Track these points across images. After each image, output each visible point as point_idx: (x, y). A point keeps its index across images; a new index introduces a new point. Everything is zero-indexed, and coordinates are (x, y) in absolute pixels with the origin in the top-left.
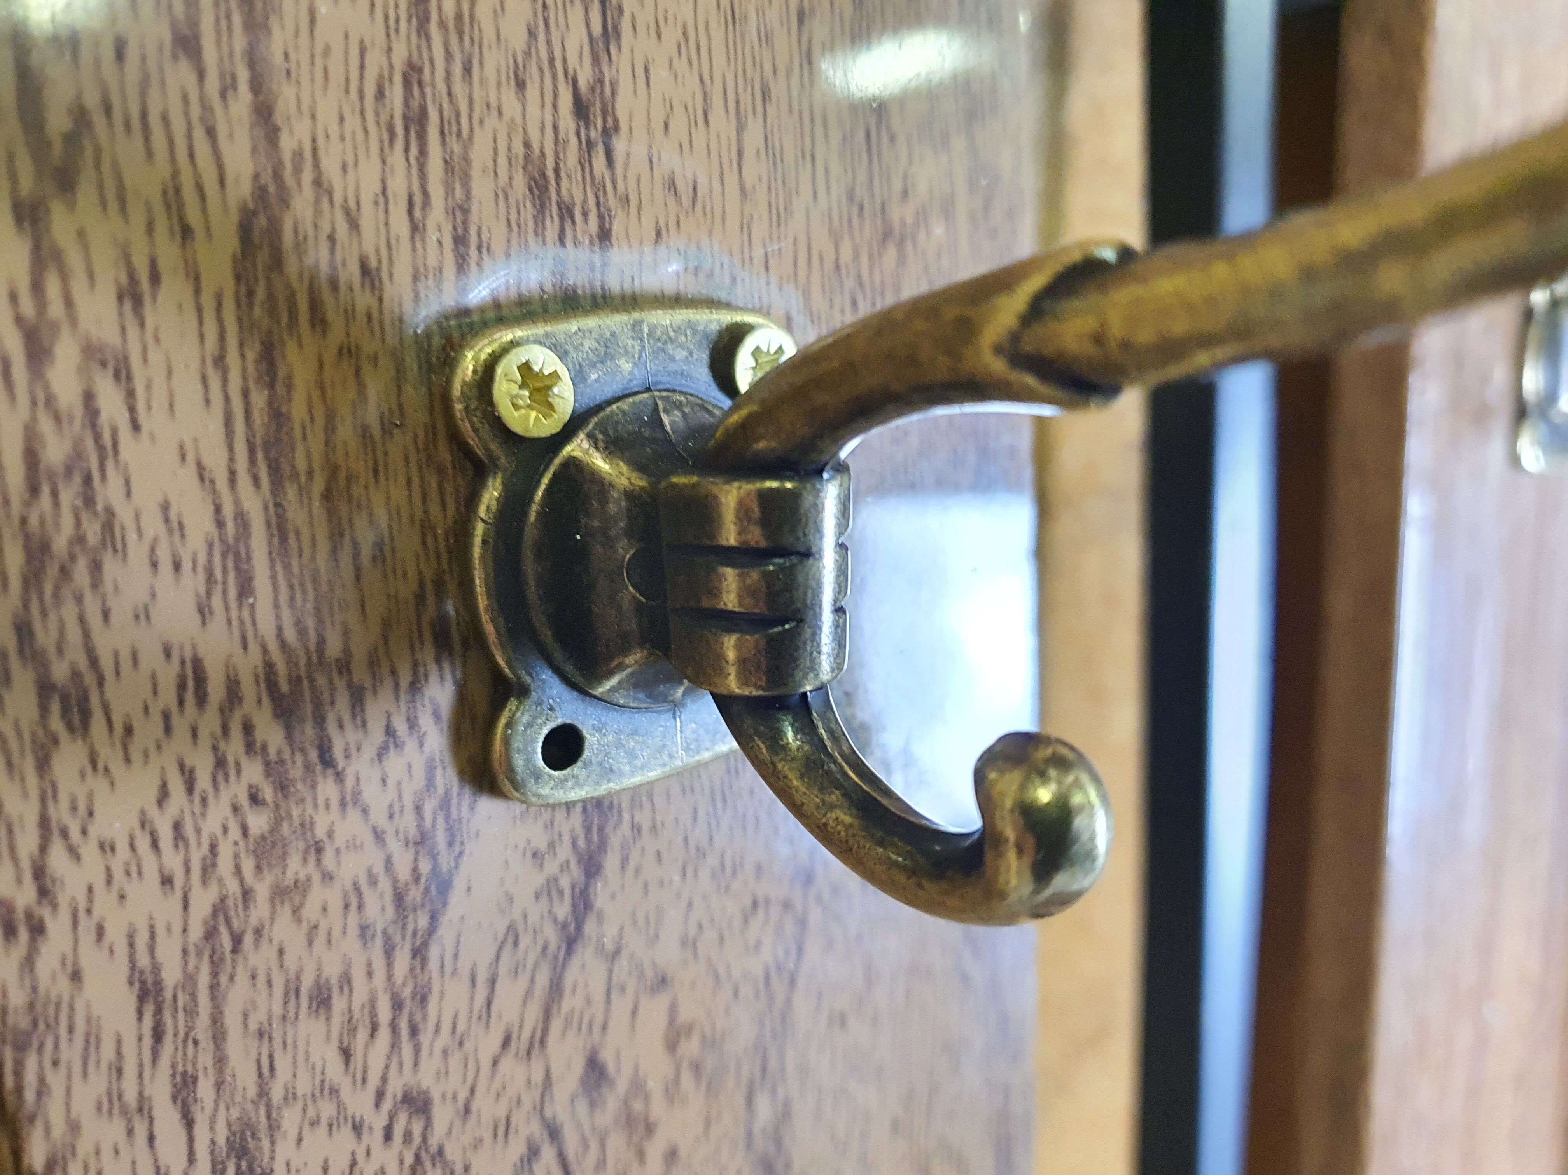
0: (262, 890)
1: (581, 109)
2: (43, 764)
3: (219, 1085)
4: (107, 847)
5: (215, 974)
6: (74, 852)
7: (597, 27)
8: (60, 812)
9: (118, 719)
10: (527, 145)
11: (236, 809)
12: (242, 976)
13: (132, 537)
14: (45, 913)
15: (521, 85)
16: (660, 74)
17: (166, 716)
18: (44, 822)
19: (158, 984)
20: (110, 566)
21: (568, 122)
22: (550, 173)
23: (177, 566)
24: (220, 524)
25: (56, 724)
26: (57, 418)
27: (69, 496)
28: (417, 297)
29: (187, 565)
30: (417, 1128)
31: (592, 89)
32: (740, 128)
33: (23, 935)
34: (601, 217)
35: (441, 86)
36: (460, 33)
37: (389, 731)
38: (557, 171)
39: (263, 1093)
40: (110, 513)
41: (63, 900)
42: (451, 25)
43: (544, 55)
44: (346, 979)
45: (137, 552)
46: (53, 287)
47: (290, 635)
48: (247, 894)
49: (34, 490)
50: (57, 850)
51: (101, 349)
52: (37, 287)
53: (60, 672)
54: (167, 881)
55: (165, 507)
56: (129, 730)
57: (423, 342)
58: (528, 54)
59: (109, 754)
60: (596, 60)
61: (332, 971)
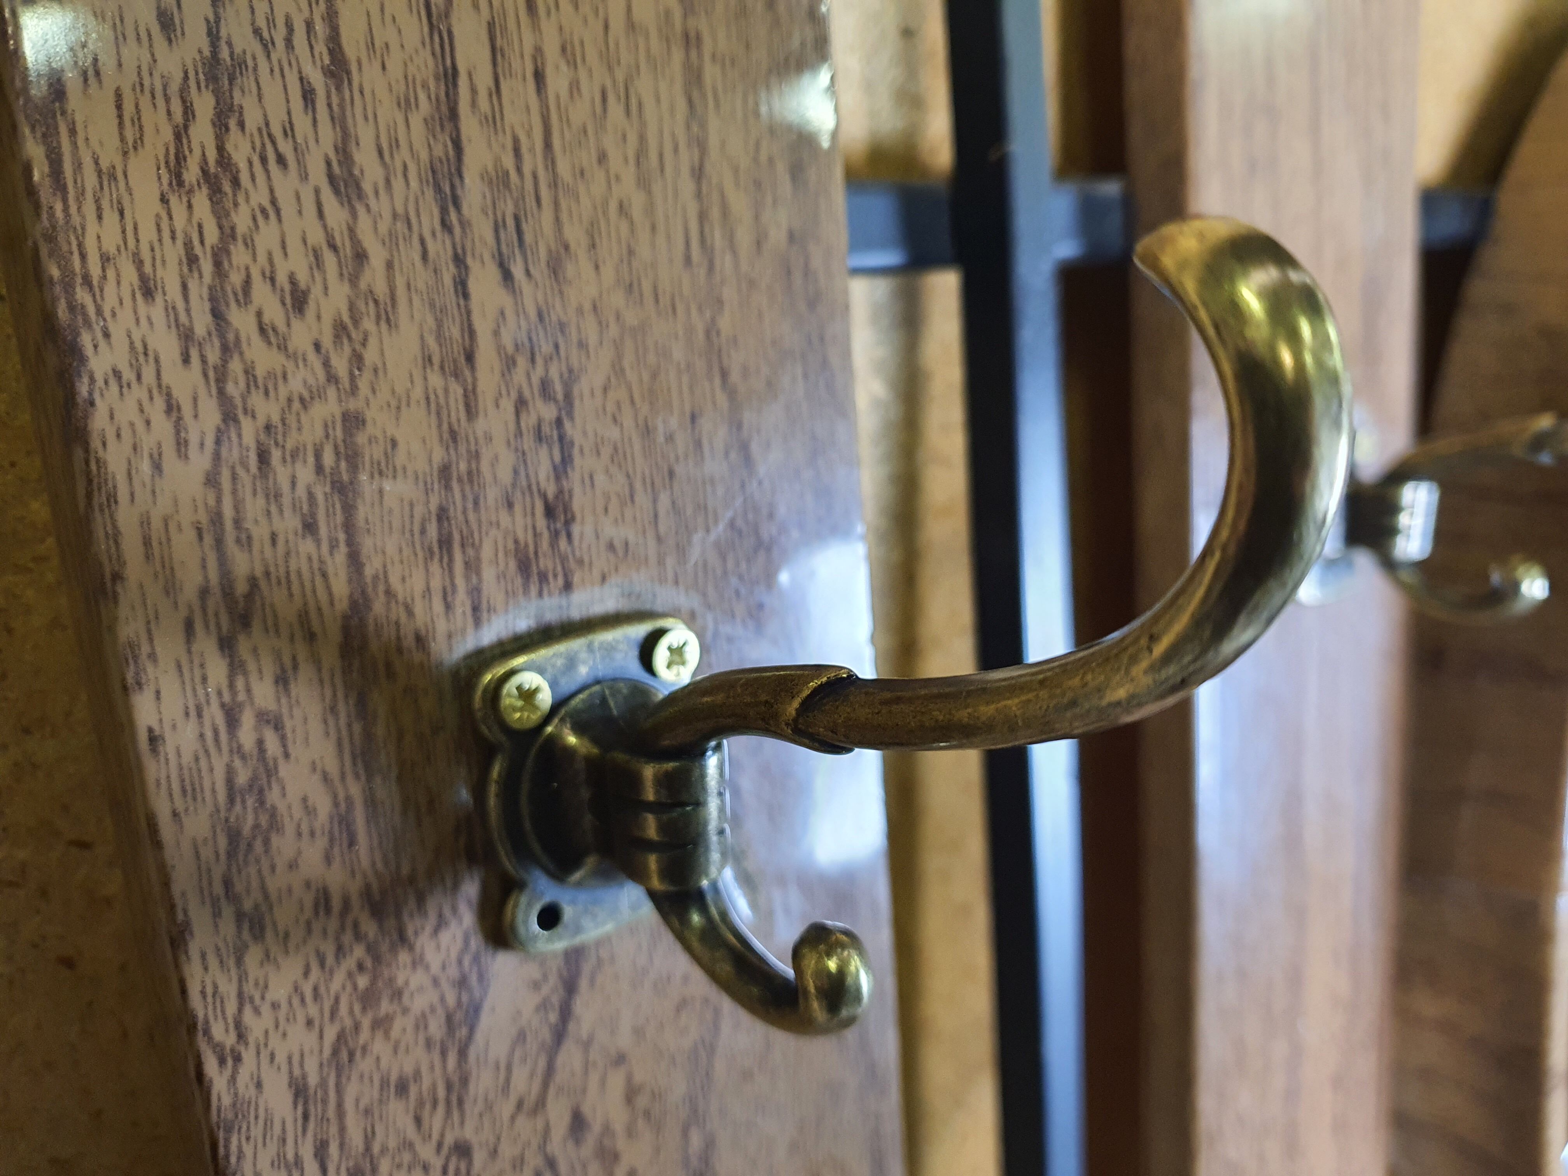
0: (366, 1023)
1: (550, 512)
2: (239, 962)
3: (342, 1145)
4: (275, 1006)
5: (339, 1076)
6: (257, 1011)
7: (557, 458)
8: (249, 988)
9: (281, 928)
10: (516, 542)
11: (350, 975)
12: (354, 1077)
13: (287, 820)
14: (242, 1048)
15: (510, 505)
16: (600, 479)
17: (309, 924)
18: (240, 995)
19: (305, 1085)
20: (275, 840)
21: (541, 522)
22: (532, 555)
23: (312, 834)
24: (336, 804)
25: (246, 935)
26: (243, 758)
27: (250, 802)
28: (450, 649)
29: (318, 833)
30: (463, 1167)
31: (556, 497)
32: (655, 501)
33: (230, 1062)
34: (565, 575)
35: (461, 517)
36: (471, 481)
37: (440, 916)
38: (536, 553)
39: (368, 1148)
40: (274, 808)
41: (251, 1040)
42: (465, 478)
43: (524, 483)
44: (417, 1074)
45: (290, 829)
46: (240, 683)
47: (380, 865)
48: (357, 1027)
49: (231, 800)
50: (248, 1012)
51: (267, 714)
52: (232, 686)
53: (248, 905)
54: (309, 1023)
55: (305, 800)
56: (287, 935)
57: (455, 673)
58: (514, 485)
59: (275, 950)
60: (558, 478)
61: (409, 1069)
